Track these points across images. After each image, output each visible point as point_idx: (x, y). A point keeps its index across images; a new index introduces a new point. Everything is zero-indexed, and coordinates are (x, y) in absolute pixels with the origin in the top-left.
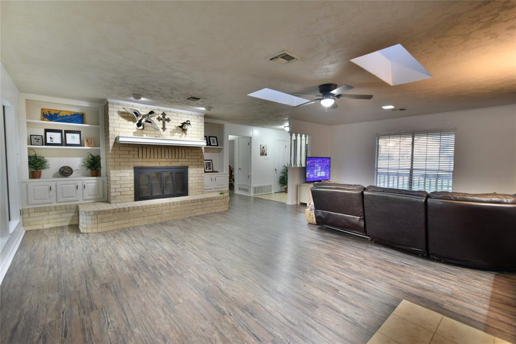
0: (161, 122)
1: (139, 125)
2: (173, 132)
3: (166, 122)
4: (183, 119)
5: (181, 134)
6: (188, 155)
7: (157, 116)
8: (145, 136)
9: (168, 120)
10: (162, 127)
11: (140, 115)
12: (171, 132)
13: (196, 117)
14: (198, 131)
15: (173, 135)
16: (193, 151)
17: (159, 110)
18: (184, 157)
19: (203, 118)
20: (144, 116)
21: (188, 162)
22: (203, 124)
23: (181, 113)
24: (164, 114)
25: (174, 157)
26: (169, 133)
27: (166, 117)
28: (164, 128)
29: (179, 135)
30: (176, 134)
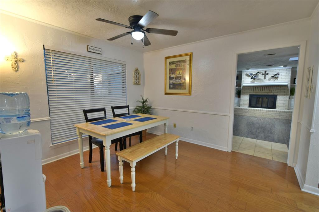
0: (264, 75)
1: (252, 78)
2: (270, 79)
3: (266, 75)
4: (276, 72)
5: (274, 80)
6: (278, 89)
7: (262, 73)
8: (255, 82)
9: (268, 74)
10: (264, 77)
11: (253, 74)
12: (269, 79)
13: (286, 70)
14: (286, 77)
15: (270, 81)
16: (281, 87)
17: (262, 70)
18: (275, 90)
19: (291, 70)
20: (254, 75)
21: (278, 93)
22: (290, 73)
23: (276, 70)
24: (265, 72)
25: (269, 90)
26: (267, 80)
27: (267, 73)
28: (265, 78)
29: (273, 80)
30: (272, 80)
